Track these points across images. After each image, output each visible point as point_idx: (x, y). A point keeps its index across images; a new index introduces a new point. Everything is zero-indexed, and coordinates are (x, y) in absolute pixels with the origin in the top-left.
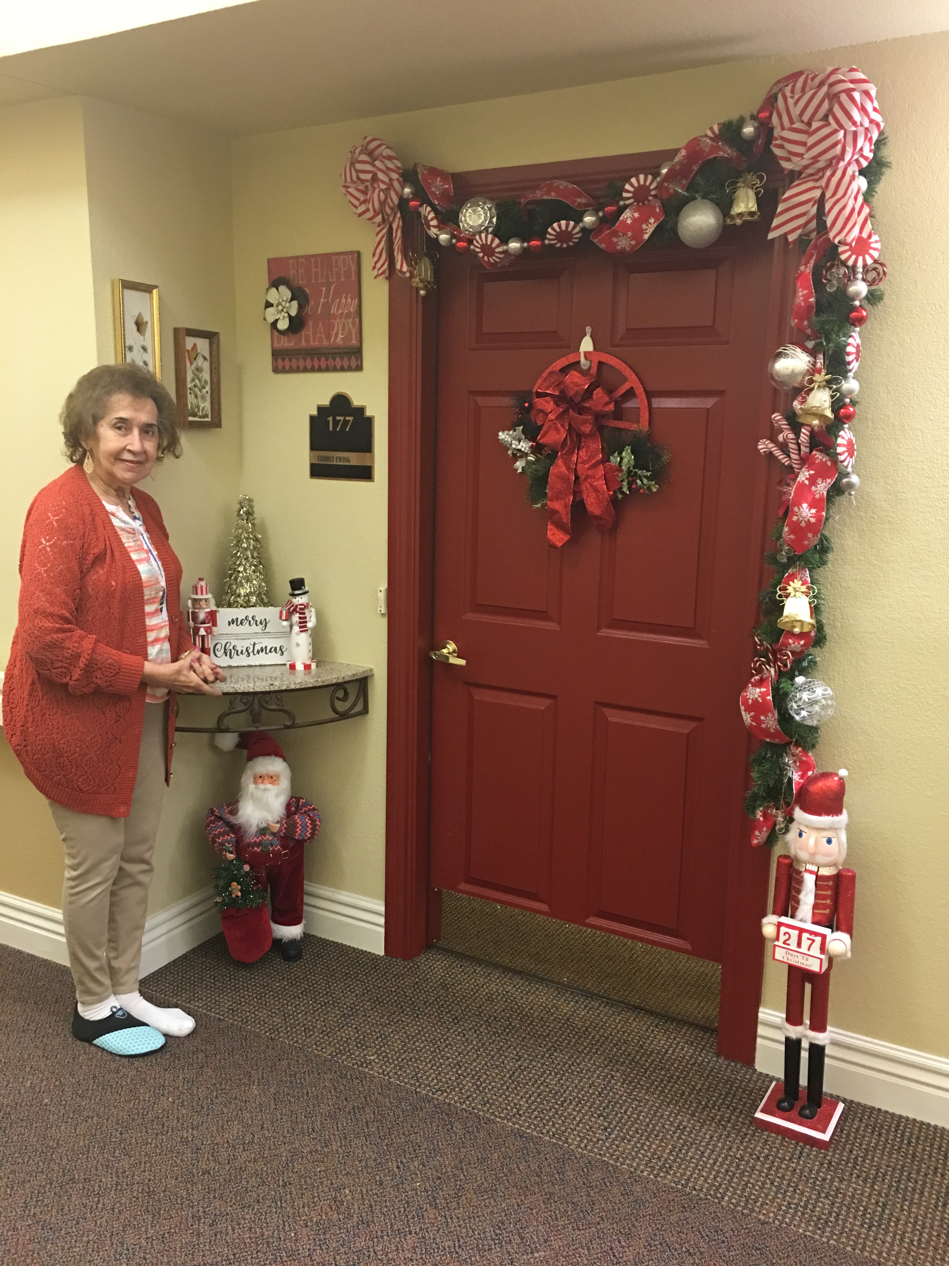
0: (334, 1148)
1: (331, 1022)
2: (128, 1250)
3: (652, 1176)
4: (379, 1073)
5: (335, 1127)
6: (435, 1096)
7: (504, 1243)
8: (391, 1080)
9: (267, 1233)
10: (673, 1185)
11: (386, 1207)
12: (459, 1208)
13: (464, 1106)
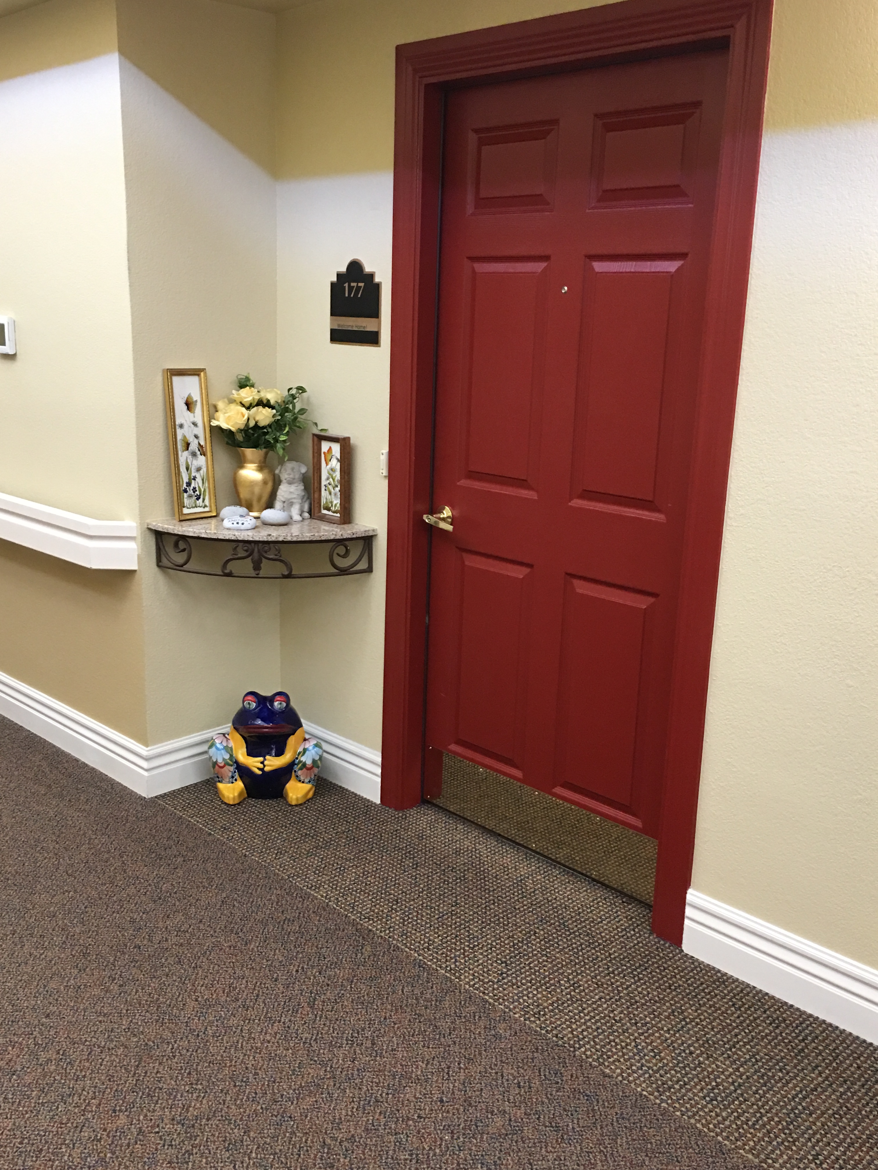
0: (252, 946)
1: (303, 851)
2: (47, 991)
3: (522, 1019)
4: (322, 896)
5: (261, 931)
6: (361, 922)
7: (355, 1045)
8: (330, 903)
9: (161, 1000)
10: (538, 1029)
11: (270, 998)
12: (331, 1011)
13: (382, 934)
